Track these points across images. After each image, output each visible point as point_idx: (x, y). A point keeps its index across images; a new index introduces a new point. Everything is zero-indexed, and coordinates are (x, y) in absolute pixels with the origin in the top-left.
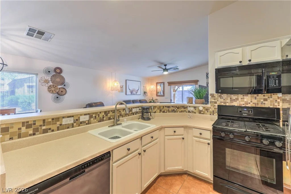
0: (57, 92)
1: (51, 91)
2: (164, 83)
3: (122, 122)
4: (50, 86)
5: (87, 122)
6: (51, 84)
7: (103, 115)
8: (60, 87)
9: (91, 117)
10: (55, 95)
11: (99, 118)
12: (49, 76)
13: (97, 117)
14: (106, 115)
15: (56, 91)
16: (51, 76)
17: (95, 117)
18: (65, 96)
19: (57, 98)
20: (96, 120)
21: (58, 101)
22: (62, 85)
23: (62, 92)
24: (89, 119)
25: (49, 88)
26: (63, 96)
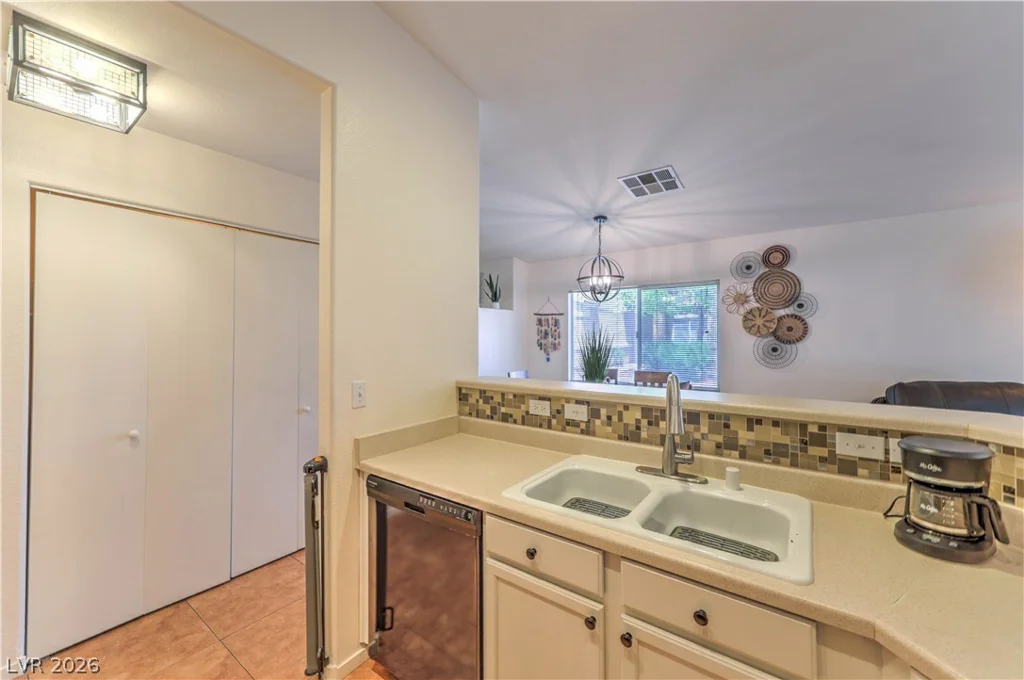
0: (771, 330)
1: (755, 329)
3: (713, 476)
4: (751, 312)
5: (583, 426)
6: (753, 304)
7: (638, 421)
8: (782, 312)
9: (595, 414)
10: (766, 340)
11: (622, 424)
12: (746, 280)
13: (615, 418)
14: (650, 423)
15: (768, 328)
16: (754, 279)
17: (609, 418)
18: (800, 345)
19: (775, 350)
20: (610, 429)
21: (776, 362)
22: (791, 308)
23: (790, 329)
24: (589, 420)
25: (746, 319)
26: (793, 346)
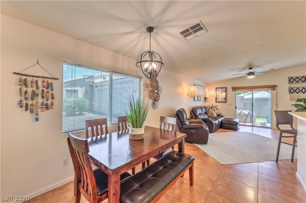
2: (226, 88)
4: (151, 91)
6: (150, 88)
10: (153, 100)
15: (153, 96)
19: (154, 103)
21: (155, 107)
22: (157, 90)
23: (157, 97)
25: (149, 93)
26: (158, 102)
